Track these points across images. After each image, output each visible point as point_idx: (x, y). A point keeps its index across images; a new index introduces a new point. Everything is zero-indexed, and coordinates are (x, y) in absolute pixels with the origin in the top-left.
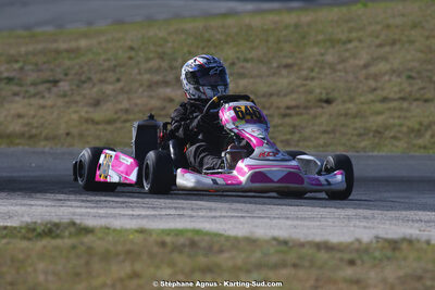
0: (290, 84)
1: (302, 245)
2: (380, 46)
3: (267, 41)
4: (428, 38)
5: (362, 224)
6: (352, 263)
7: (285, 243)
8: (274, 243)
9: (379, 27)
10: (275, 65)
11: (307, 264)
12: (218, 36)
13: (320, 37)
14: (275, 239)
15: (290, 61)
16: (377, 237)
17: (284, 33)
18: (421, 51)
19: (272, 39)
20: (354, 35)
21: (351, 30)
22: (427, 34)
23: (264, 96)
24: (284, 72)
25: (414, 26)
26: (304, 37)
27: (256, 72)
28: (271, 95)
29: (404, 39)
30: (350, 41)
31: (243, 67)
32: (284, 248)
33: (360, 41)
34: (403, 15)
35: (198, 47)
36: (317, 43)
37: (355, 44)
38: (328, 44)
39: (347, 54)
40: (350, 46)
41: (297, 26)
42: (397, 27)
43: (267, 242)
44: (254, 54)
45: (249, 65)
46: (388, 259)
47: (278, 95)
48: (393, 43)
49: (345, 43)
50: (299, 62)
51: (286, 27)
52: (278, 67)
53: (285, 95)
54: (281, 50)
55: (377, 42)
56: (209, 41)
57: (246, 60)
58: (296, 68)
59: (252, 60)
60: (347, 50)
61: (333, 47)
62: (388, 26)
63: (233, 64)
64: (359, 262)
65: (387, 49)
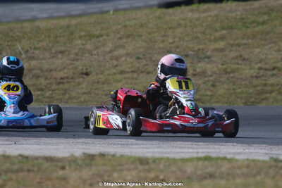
0: (62, 63)
1: (37, 158)
2: (120, 38)
3: (49, 36)
4: (150, 33)
5: (82, 147)
6: (63, 168)
7: (27, 158)
8: (20, 158)
9: (120, 27)
10: (53, 51)
11: (36, 169)
12: (18, 34)
13: (83, 34)
14: (21, 155)
15: (63, 49)
16: (84, 154)
17: (60, 31)
18: (146, 42)
19: (52, 35)
20: (104, 32)
21: (102, 29)
22: (149, 31)
23: (47, 71)
24: (60, 56)
25: (142, 26)
26: (72, 34)
27: (41, 56)
28: (51, 70)
29: (135, 33)
30: (102, 36)
31: (33, 53)
32: (25, 160)
33: (108, 36)
34: (135, 19)
35: (5, 41)
36: (80, 37)
37: (105, 37)
38: (87, 38)
39: (100, 44)
40: (101, 39)
41: (68, 26)
42: (131, 26)
43: (15, 157)
44: (40, 45)
45: (37, 52)
46: (87, 165)
47: (56, 70)
48: (128, 37)
49: (98, 37)
50: (69, 49)
51: (61, 28)
52: (56, 53)
53: (60, 71)
54: (58, 42)
55: (119, 36)
56: (12, 37)
57: (35, 49)
58: (67, 53)
59: (39, 48)
60: (99, 42)
61: (91, 40)
62: (126, 26)
63: (27, 51)
64: (67, 168)
65: (125, 40)
